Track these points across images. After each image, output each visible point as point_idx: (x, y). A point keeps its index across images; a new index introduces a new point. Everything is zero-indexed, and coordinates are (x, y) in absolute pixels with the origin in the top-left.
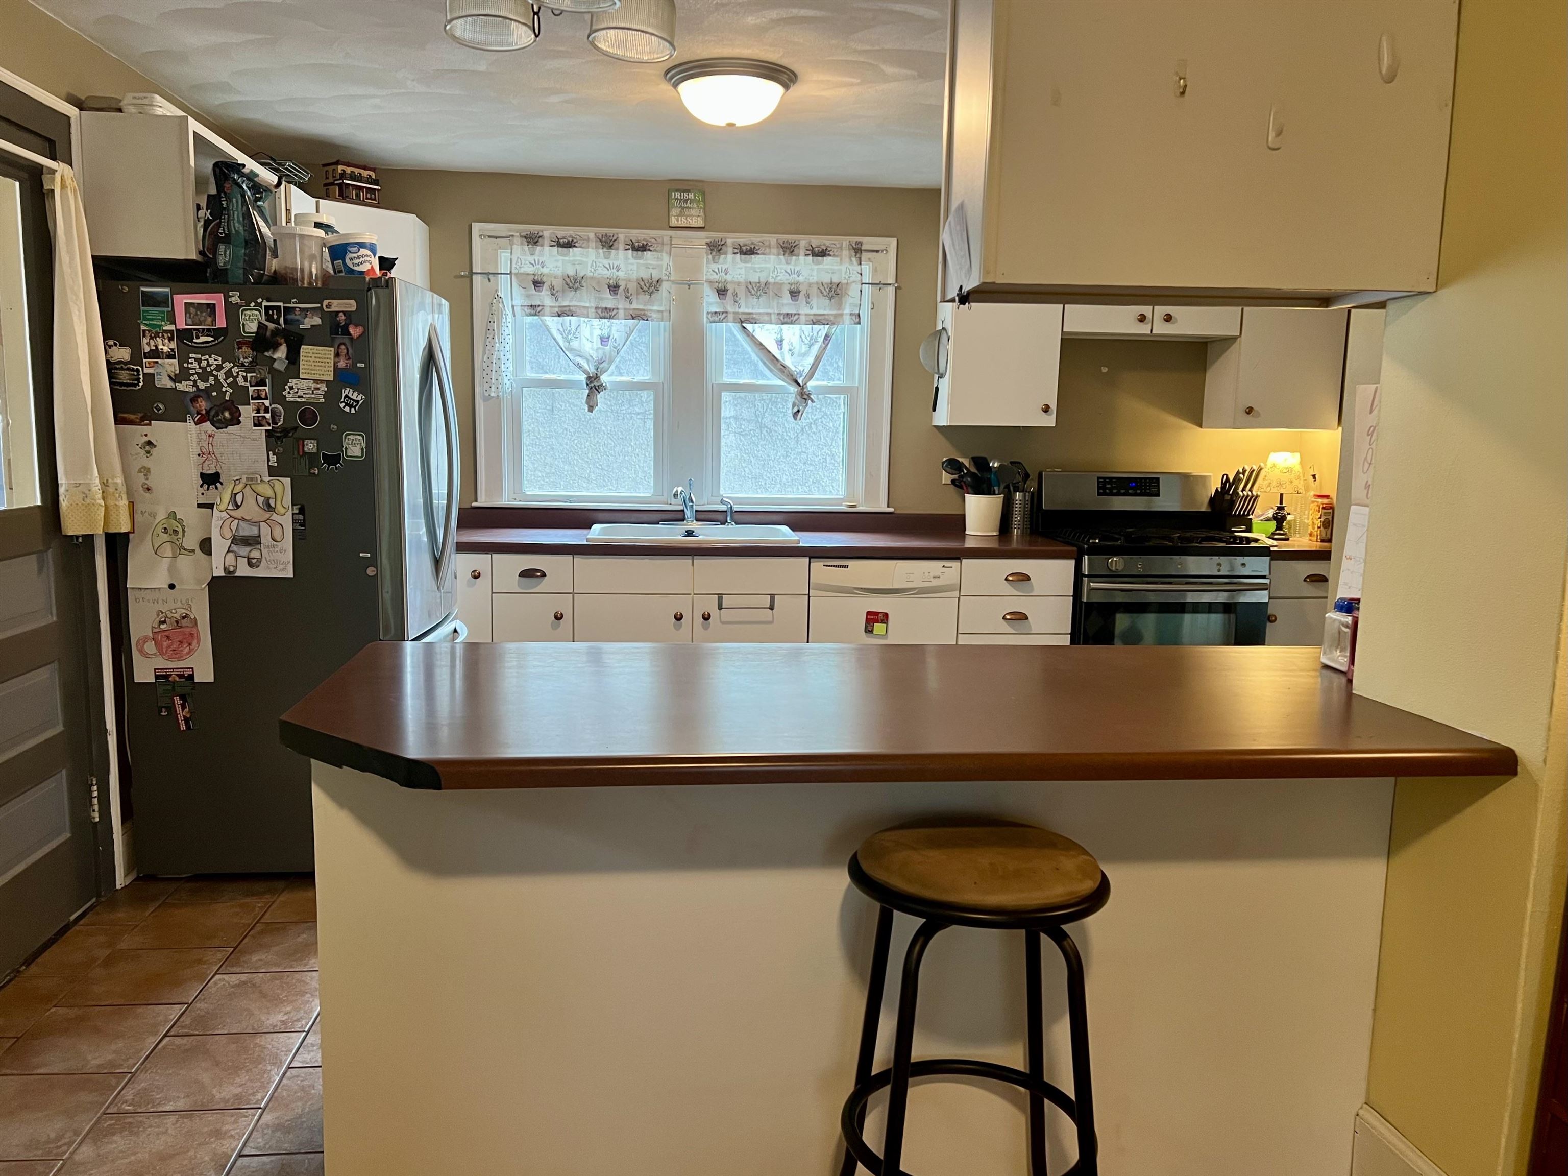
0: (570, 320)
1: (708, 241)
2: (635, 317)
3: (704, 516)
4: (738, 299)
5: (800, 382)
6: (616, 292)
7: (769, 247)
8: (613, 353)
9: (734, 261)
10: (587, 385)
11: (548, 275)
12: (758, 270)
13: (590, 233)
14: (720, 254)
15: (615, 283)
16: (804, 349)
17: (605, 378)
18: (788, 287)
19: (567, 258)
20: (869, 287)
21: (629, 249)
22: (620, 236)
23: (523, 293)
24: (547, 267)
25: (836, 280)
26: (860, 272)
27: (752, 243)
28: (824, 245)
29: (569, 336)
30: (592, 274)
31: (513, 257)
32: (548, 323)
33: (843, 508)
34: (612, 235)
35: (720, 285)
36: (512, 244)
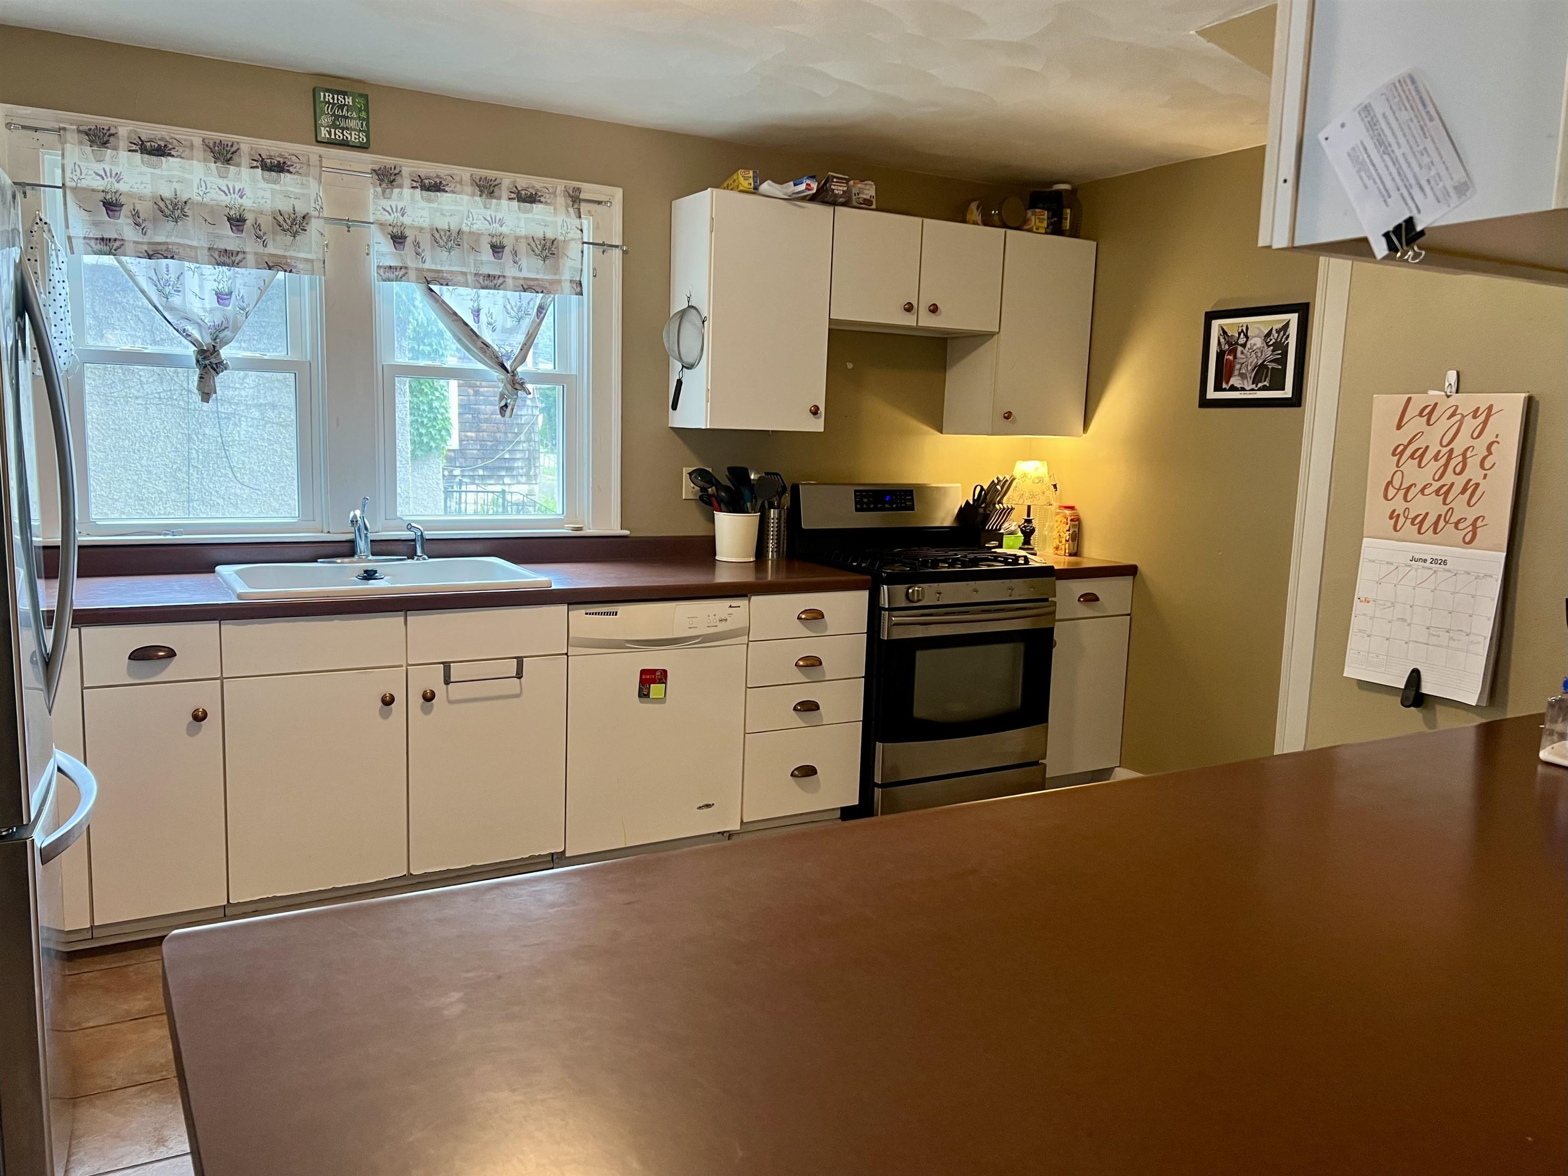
0: (167, 265)
1: (376, 167)
2: (273, 266)
3: (382, 548)
4: (421, 251)
5: (508, 368)
6: (241, 228)
7: (461, 182)
8: (239, 316)
9: (413, 199)
10: (198, 361)
11: (130, 195)
12: (447, 214)
13: (196, 137)
14: (393, 187)
15: (238, 214)
16: (510, 323)
17: (225, 353)
18: (489, 239)
19: (158, 171)
20: (589, 248)
21: (257, 167)
22: (242, 145)
23: (88, 219)
24: (124, 182)
25: (550, 235)
26: (579, 227)
27: (438, 176)
28: (533, 187)
29: (167, 290)
30: (200, 199)
31: (65, 162)
32: (132, 268)
33: (565, 531)
34: (230, 144)
35: (395, 230)
36: (63, 141)
